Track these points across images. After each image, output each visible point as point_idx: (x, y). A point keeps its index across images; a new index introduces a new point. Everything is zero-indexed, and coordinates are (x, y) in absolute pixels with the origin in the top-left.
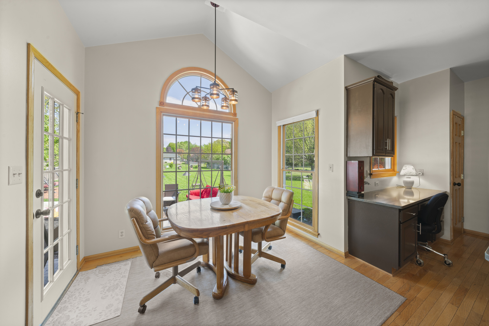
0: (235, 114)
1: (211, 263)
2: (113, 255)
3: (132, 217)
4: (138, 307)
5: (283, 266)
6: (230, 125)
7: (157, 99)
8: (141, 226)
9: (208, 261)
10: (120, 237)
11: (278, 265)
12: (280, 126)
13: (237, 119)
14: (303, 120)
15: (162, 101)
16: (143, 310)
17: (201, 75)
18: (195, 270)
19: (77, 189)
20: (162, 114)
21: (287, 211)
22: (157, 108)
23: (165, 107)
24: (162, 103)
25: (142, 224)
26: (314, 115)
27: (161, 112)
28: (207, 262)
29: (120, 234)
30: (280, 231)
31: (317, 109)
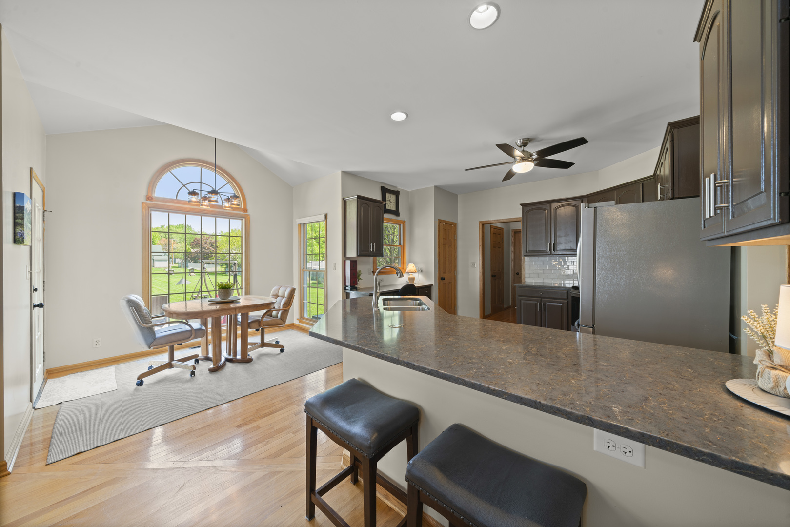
0: (246, 210)
1: (210, 355)
2: (86, 367)
3: (130, 306)
4: (136, 381)
5: (282, 351)
6: (240, 221)
7: (143, 193)
8: (139, 313)
9: (208, 354)
10: (95, 346)
11: (278, 350)
12: (301, 224)
13: (248, 215)
14: (312, 222)
15: (150, 195)
16: (140, 384)
17: (202, 166)
18: (193, 360)
19: (43, 291)
20: (150, 209)
21: (288, 304)
22: (143, 203)
23: (154, 202)
24: (149, 198)
25: (140, 312)
26: (323, 218)
27: (149, 207)
28: (206, 355)
29: (95, 343)
30: (281, 321)
31: (326, 213)
